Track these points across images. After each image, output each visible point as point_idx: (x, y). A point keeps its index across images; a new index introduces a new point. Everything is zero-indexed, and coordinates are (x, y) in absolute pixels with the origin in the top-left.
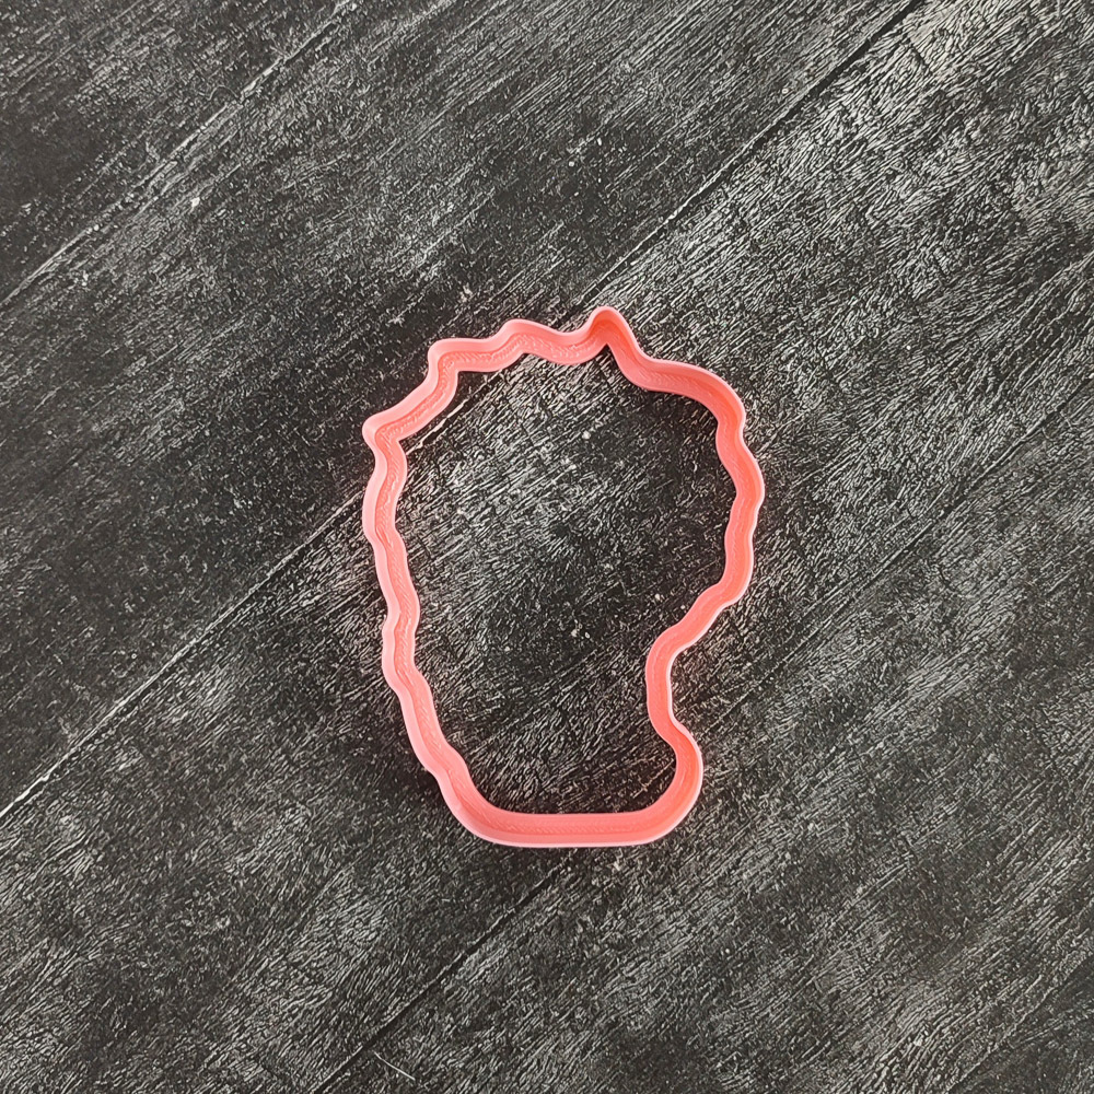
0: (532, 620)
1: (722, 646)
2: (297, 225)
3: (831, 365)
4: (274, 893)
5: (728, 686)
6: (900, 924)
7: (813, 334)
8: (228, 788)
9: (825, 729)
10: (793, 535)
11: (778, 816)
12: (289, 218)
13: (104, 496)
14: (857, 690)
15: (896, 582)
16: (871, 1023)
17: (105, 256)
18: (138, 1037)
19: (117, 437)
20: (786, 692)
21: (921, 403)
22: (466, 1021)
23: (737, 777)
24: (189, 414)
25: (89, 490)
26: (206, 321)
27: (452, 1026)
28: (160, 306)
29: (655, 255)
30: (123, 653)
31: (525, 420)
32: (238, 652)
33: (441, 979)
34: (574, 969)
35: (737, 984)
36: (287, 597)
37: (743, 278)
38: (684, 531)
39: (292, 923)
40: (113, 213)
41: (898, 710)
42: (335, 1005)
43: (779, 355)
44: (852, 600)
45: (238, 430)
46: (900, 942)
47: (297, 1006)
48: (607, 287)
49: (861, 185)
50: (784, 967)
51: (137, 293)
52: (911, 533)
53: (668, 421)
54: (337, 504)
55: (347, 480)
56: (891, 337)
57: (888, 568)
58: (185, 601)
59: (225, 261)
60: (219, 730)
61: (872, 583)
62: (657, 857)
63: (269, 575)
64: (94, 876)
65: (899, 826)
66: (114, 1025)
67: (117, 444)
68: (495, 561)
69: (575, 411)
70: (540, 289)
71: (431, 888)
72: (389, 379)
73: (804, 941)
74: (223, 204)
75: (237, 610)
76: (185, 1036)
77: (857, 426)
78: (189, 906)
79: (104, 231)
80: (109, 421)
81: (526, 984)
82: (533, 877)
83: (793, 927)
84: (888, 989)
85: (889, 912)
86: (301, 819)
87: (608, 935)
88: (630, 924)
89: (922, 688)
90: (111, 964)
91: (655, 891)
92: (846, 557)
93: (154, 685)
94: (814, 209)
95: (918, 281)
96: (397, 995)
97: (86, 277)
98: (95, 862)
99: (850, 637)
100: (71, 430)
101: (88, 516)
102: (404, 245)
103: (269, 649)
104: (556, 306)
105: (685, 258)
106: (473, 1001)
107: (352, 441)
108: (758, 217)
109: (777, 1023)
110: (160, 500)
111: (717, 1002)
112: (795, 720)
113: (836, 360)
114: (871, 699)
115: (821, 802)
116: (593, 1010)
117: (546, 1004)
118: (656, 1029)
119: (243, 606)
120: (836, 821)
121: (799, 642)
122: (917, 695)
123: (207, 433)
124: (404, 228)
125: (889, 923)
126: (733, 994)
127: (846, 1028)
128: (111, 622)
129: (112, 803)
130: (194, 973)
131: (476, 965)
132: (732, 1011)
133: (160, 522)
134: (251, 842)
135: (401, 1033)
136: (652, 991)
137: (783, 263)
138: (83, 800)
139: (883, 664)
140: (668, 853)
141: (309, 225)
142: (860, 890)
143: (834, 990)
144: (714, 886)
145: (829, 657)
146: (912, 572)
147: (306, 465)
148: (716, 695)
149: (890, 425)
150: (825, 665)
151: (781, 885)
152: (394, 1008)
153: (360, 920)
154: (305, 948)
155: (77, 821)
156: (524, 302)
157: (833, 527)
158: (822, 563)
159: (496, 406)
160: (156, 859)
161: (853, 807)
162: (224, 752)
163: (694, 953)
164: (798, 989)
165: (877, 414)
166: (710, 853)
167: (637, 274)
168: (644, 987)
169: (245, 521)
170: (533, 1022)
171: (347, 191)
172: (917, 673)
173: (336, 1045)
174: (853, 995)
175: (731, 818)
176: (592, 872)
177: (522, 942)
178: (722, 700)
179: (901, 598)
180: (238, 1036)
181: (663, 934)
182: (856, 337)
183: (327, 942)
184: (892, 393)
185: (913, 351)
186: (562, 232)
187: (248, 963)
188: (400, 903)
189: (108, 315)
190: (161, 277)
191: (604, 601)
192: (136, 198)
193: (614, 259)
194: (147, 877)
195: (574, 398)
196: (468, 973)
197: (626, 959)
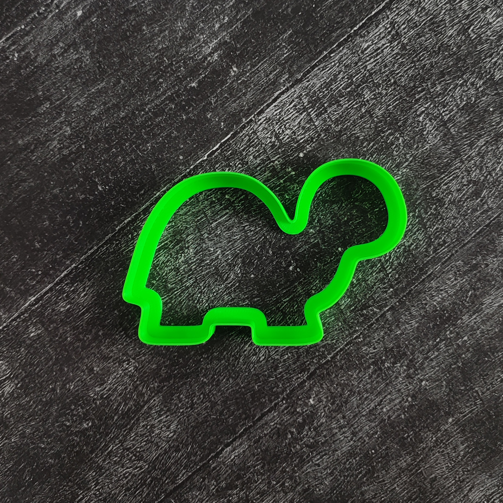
0: (266, 260)
1: (376, 279)
2: (138, 28)
3: (446, 118)
4: (116, 409)
5: (379, 302)
6: (473, 441)
7: (436, 99)
8: (92, 349)
9: (434, 328)
10: (419, 216)
11: (405, 376)
12: (133, 24)
13: (25, 181)
14: (454, 307)
15: (478, 245)
16: (454, 495)
17: (28, 43)
18: (39, 485)
19: (32, 148)
20: (412, 306)
21: (497, 142)
22: (223, 484)
23: (382, 353)
24: (73, 135)
25: (17, 178)
26: (84, 82)
27: (215, 487)
28: (58, 73)
29: (345, 51)
30: (34, 270)
31: (266, 145)
32: (99, 272)
33: (209, 461)
34: (285, 458)
35: (378, 470)
36: (127, 242)
37: (396, 66)
38: (356, 212)
39: (127, 426)
40: (33, 19)
41: (476, 319)
42: (149, 472)
43: (416, 111)
44: (453, 255)
45: (101, 145)
46: (472, 450)
47: (128, 472)
48: (316, 69)
49: (467, 13)
50: (405, 461)
51: (45, 65)
52: (488, 217)
53: (349, 148)
54: (157, 190)
55: (163, 176)
56: (481, 103)
57: (474, 237)
58: (69, 243)
59: (96, 48)
60: (87, 316)
61: (465, 245)
62: (335, 397)
63: (117, 229)
64: (16, 395)
65: (474, 385)
66: (26, 478)
67: (32, 152)
68: (247, 226)
69: (295, 140)
70: (277, 69)
71: (205, 409)
72: (188, 119)
73: (417, 447)
74: (95, 14)
75: (98, 248)
76: (64, 486)
77: (459, 154)
78: (68, 414)
79: (27, 29)
80: (28, 138)
81: (258, 465)
82: (263, 405)
83: (411, 439)
84: (464, 477)
85: (467, 433)
86: (132, 368)
87: (305, 439)
88: (318, 434)
89: (491, 306)
90: (24, 445)
91: (333, 416)
92: (450, 230)
93: (51, 289)
94: (439, 26)
95: (498, 71)
96: (184, 469)
97: (16, 55)
98: (16, 388)
99: (451, 276)
100: (6, 142)
101: (15, 192)
102: (199, 41)
103: (116, 271)
104: (286, 79)
105: (362, 52)
106: (227, 473)
107: (166, 154)
108: (406, 30)
109: (400, 493)
110: (56, 184)
111: (366, 480)
112: (417, 322)
113: (449, 116)
114: (461, 312)
115: (430, 369)
116: (296, 481)
117: (269, 477)
118: (331, 493)
119: (102, 246)
120: (438, 380)
121: (421, 278)
122: (488, 311)
123: (83, 147)
124: (199, 31)
125: (466, 439)
126: (375, 475)
127: (440, 498)
128: (27, 253)
129: (26, 355)
130: (71, 451)
131: (229, 453)
132: (374, 485)
133: (56, 197)
134: (104, 380)
135: (186, 490)
136: (329, 472)
137: (420, 57)
138: (10, 352)
139: (469, 292)
140: (341, 395)
141: (144, 28)
142: (450, 420)
143: (433, 476)
144: (366, 415)
145: (438, 287)
146: (488, 240)
147: (140, 167)
148: (371, 306)
149: (478, 154)
150: (435, 291)
151: (405, 415)
152: (183, 475)
153: (165, 426)
154: (133, 440)
155: (6, 364)
156: (268, 76)
157: (443, 212)
158: (436, 233)
159: (250, 136)
160: (51, 387)
161: (448, 373)
162: (90, 328)
163: (354, 452)
164: (413, 474)
165: (471, 149)
166: (365, 396)
167: (334, 61)
168: (325, 470)
169: (104, 198)
170: (261, 486)
171: (167, 9)
172: (488, 298)
173: (150, 494)
174: (445, 479)
175: (378, 376)
176: (297, 404)
177: (256, 442)
178: (375, 310)
179: (481, 254)
180: (95, 487)
181: (337, 440)
182: (461, 102)
183: (146, 437)
184: (481, 136)
185: (493, 111)
186: (291, 36)
187: (101, 447)
188: (188, 417)
189: (28, 77)
190: (59, 56)
191: (309, 251)
192: (45, 10)
193: (321, 52)
194: (45, 397)
195: (295, 133)
196: (225, 458)
197: (315, 453)
